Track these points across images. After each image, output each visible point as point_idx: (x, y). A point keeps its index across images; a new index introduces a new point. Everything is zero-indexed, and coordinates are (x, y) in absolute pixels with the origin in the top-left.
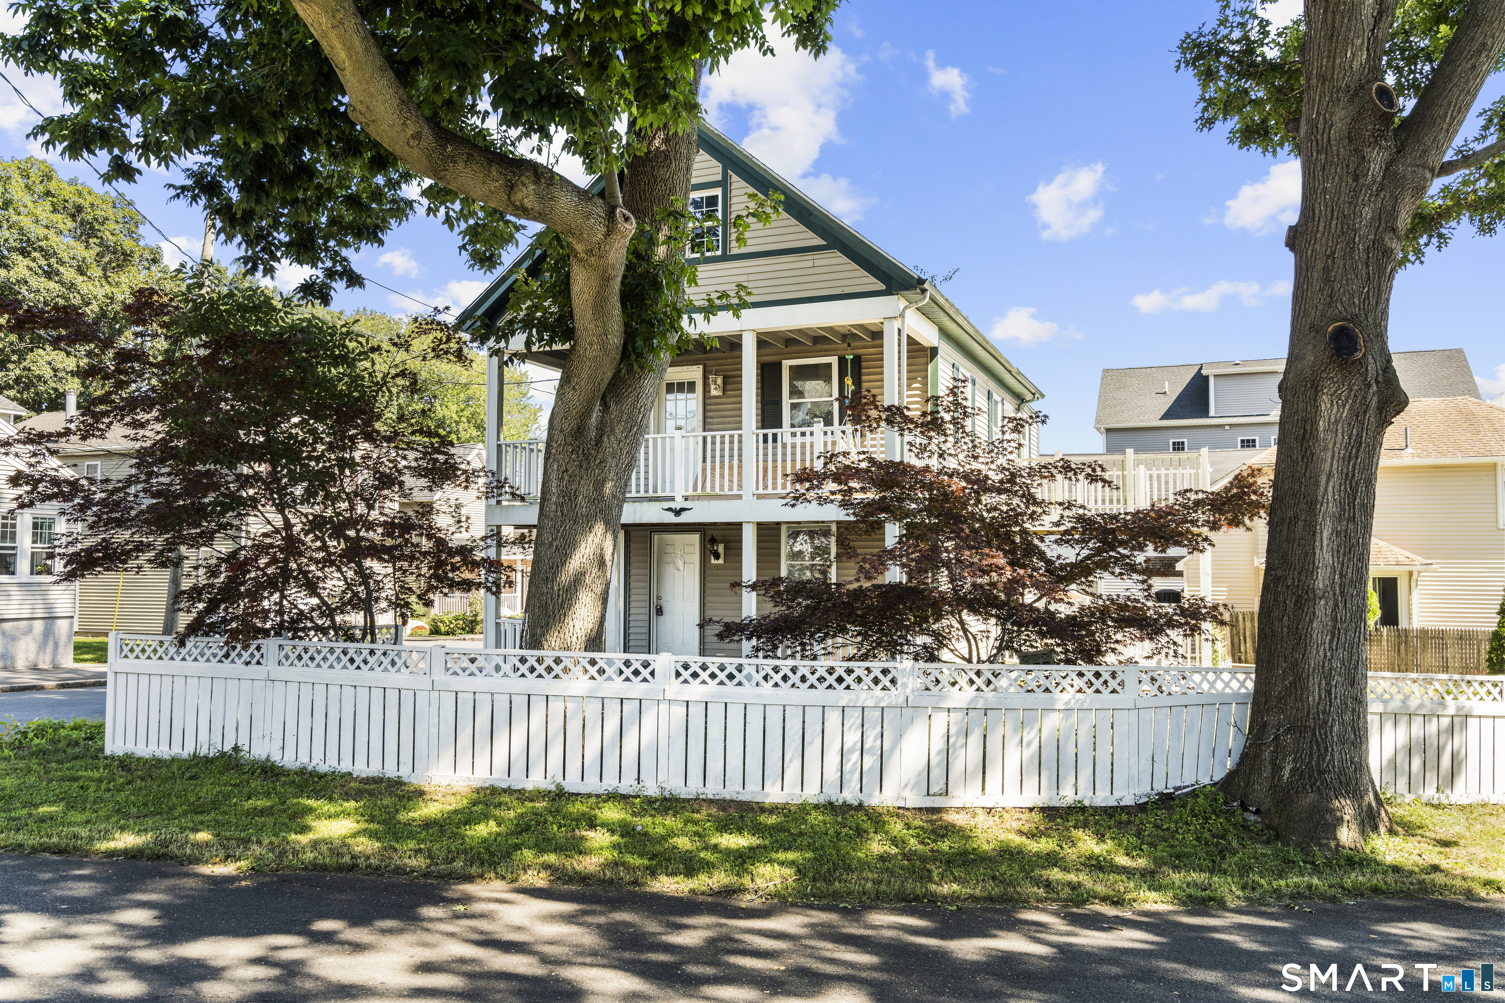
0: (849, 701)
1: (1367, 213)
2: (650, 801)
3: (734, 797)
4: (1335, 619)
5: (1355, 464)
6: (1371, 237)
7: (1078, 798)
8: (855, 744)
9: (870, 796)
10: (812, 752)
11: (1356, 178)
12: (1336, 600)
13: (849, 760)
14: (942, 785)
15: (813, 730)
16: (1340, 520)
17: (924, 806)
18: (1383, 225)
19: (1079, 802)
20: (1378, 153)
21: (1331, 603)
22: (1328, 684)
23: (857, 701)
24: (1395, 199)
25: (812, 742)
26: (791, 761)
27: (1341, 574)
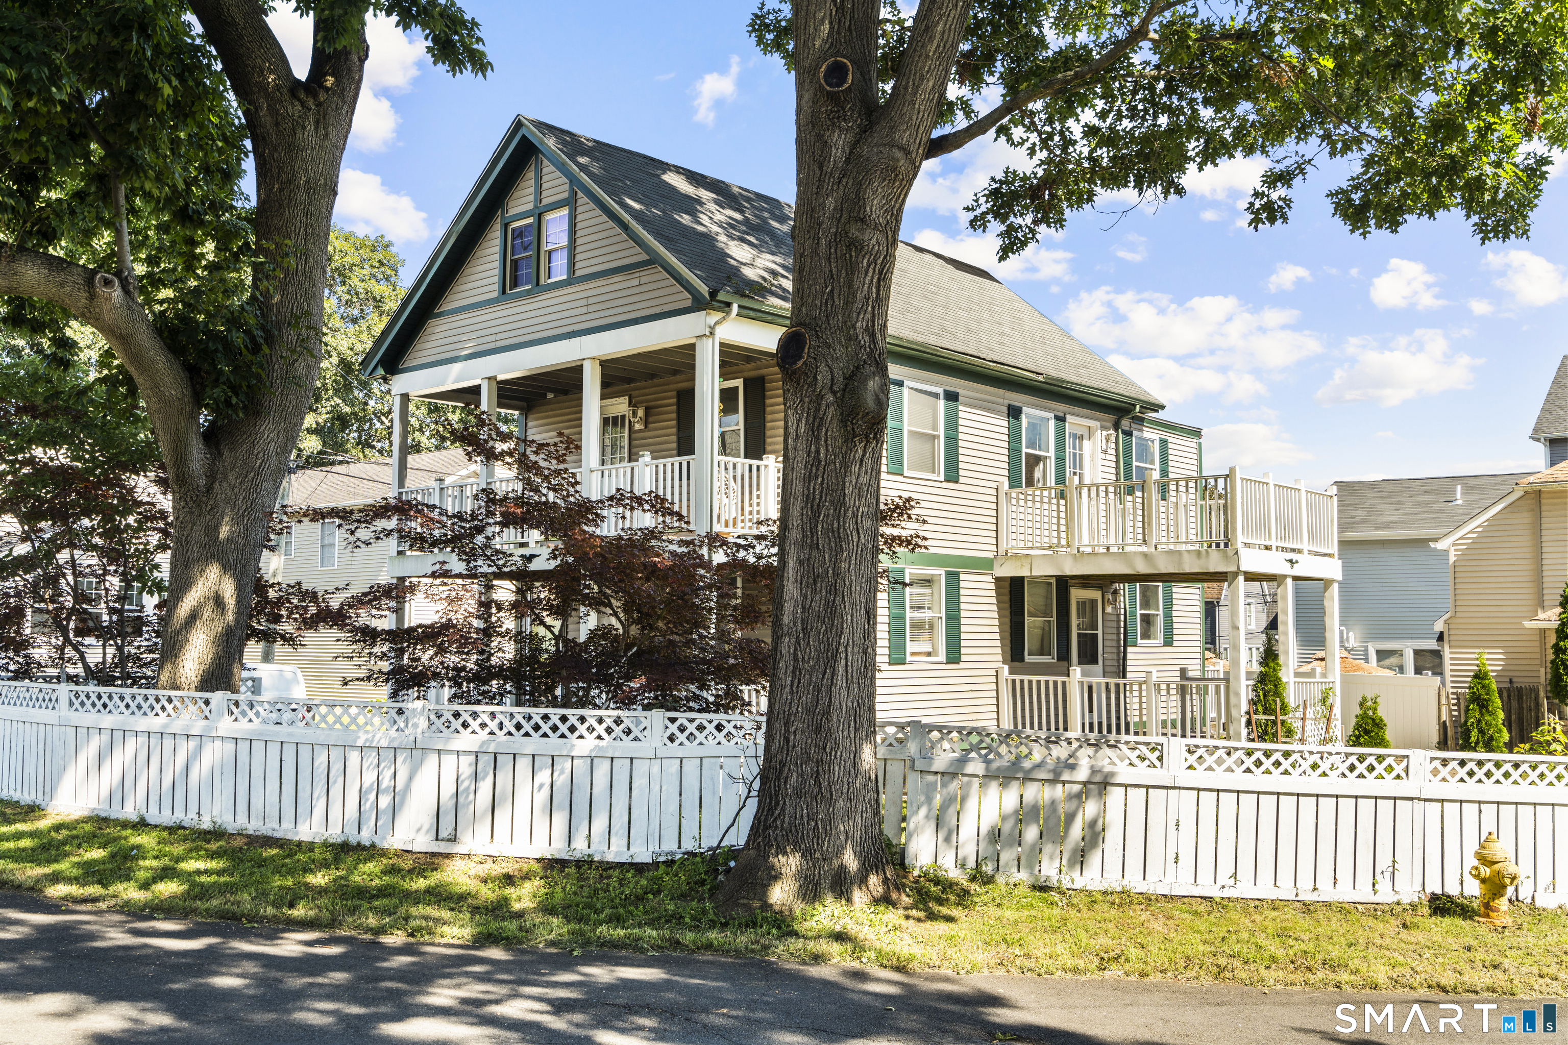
0: (367, 740)
1: (830, 203)
2: (207, 833)
3: (270, 833)
4: (796, 659)
5: (815, 485)
6: (833, 230)
7: (590, 851)
8: (372, 784)
9: (384, 838)
10: (336, 790)
11: (821, 167)
12: (798, 637)
13: (367, 800)
14: (450, 830)
15: (336, 768)
16: (802, 547)
17: (429, 850)
18: (845, 215)
19: (589, 856)
20: (839, 136)
21: (793, 640)
22: (787, 731)
23: (372, 741)
24: (859, 186)
25: (335, 782)
26: (318, 799)
27: (803, 607)
